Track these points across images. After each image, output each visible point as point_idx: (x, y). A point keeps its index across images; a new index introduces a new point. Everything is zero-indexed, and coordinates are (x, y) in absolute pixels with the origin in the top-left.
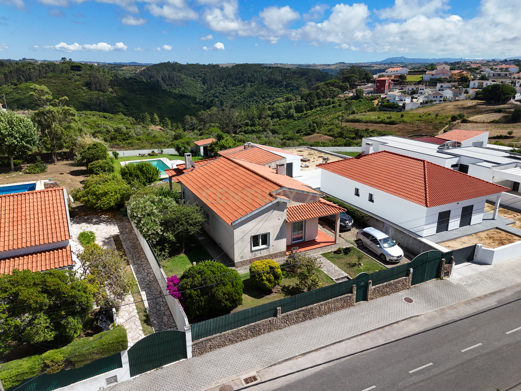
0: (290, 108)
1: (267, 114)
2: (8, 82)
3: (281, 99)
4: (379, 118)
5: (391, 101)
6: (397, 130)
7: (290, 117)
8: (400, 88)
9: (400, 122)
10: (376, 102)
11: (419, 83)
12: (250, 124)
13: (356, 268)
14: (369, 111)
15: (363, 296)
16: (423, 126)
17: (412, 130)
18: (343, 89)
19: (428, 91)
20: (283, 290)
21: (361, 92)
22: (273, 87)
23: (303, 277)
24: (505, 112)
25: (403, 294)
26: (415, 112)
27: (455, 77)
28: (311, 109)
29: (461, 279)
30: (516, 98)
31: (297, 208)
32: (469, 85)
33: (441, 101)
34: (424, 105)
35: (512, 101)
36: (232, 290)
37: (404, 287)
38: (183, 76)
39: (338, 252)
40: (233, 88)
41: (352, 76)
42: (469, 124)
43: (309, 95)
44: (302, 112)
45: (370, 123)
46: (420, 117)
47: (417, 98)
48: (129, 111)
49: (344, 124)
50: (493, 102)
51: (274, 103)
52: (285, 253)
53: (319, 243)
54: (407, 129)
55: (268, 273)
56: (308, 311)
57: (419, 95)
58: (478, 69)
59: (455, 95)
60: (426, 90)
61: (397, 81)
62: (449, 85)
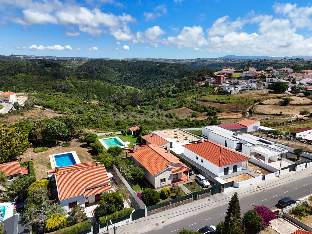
0: (169, 91)
1: (157, 95)
2: (9, 73)
3: (164, 85)
4: (217, 99)
5: (224, 89)
6: (226, 107)
7: (169, 96)
8: (229, 81)
9: (228, 103)
10: (216, 88)
11: (240, 78)
12: (147, 100)
13: (194, 189)
14: (212, 94)
15: (195, 199)
16: (239, 105)
17: (234, 108)
18: (199, 81)
19: (244, 83)
20: (171, 197)
21: (208, 83)
22: (159, 74)
23: (177, 193)
24: (282, 98)
25: (208, 198)
26: (237, 96)
27: (258, 75)
28: (181, 92)
29: (227, 193)
30: (289, 90)
31: (175, 169)
32: (265, 80)
33: (250, 89)
34: (241, 92)
35: (287, 91)
36: (157, 197)
37: (208, 196)
38: (107, 67)
39: (188, 184)
40: (136, 75)
41: (203, 74)
42: (262, 106)
43: (180, 84)
44: (176, 93)
45: (212, 102)
46: (238, 99)
47: (238, 87)
48: (78, 90)
49: (199, 103)
50: (277, 92)
51: (160, 88)
52: (171, 184)
53: (182, 180)
54: (231, 107)
55: (166, 192)
56: (178, 204)
57: (239, 85)
58: (271, 71)
59: (258, 86)
60: (243, 82)
61: (227, 76)
62: (255, 80)
